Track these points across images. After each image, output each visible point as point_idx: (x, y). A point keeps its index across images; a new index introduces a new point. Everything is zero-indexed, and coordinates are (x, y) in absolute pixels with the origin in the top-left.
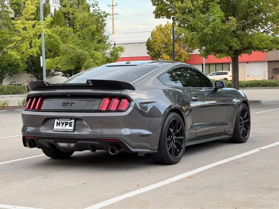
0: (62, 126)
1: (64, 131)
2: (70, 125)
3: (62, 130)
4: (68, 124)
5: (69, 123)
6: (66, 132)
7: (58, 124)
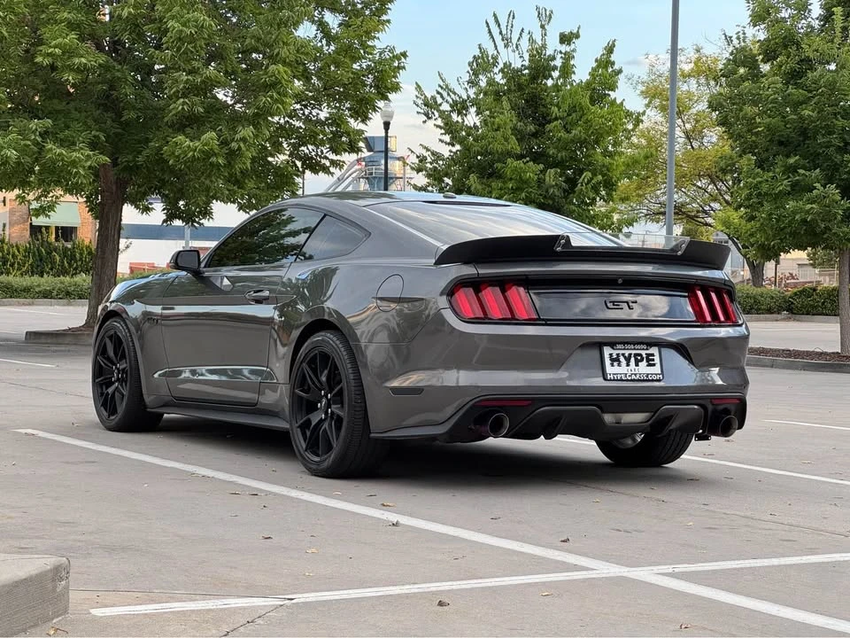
0: (628, 365)
1: (638, 380)
2: (647, 361)
3: (633, 377)
4: (642, 360)
5: (644, 356)
6: (644, 380)
7: (615, 360)
